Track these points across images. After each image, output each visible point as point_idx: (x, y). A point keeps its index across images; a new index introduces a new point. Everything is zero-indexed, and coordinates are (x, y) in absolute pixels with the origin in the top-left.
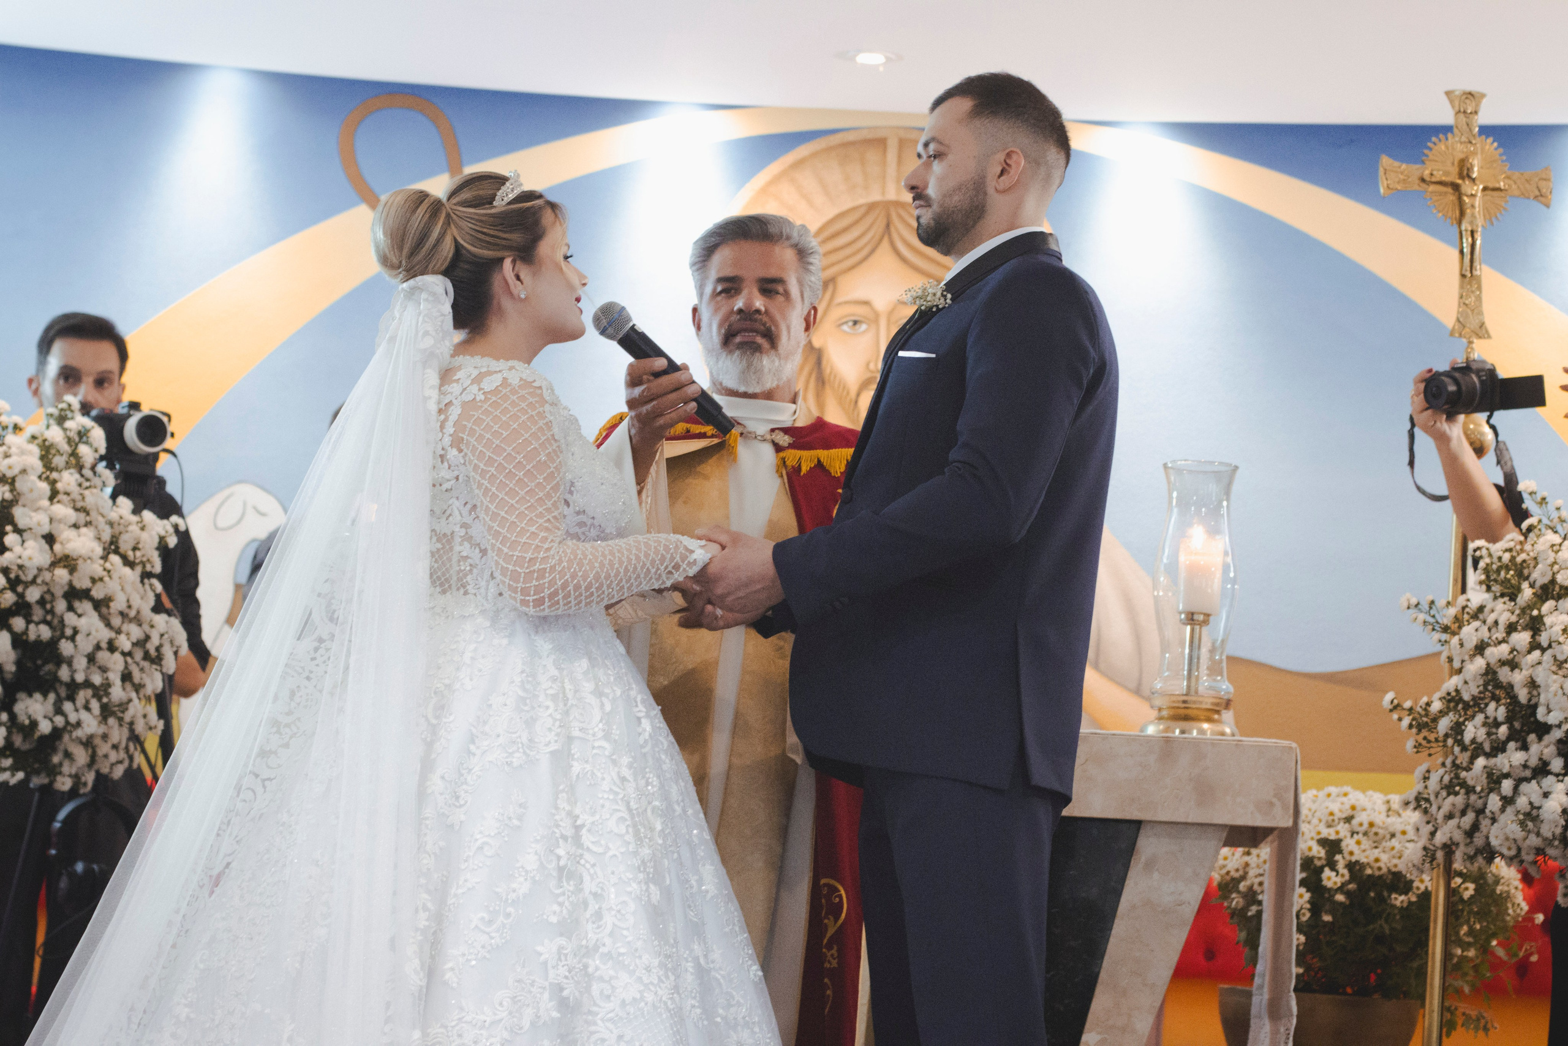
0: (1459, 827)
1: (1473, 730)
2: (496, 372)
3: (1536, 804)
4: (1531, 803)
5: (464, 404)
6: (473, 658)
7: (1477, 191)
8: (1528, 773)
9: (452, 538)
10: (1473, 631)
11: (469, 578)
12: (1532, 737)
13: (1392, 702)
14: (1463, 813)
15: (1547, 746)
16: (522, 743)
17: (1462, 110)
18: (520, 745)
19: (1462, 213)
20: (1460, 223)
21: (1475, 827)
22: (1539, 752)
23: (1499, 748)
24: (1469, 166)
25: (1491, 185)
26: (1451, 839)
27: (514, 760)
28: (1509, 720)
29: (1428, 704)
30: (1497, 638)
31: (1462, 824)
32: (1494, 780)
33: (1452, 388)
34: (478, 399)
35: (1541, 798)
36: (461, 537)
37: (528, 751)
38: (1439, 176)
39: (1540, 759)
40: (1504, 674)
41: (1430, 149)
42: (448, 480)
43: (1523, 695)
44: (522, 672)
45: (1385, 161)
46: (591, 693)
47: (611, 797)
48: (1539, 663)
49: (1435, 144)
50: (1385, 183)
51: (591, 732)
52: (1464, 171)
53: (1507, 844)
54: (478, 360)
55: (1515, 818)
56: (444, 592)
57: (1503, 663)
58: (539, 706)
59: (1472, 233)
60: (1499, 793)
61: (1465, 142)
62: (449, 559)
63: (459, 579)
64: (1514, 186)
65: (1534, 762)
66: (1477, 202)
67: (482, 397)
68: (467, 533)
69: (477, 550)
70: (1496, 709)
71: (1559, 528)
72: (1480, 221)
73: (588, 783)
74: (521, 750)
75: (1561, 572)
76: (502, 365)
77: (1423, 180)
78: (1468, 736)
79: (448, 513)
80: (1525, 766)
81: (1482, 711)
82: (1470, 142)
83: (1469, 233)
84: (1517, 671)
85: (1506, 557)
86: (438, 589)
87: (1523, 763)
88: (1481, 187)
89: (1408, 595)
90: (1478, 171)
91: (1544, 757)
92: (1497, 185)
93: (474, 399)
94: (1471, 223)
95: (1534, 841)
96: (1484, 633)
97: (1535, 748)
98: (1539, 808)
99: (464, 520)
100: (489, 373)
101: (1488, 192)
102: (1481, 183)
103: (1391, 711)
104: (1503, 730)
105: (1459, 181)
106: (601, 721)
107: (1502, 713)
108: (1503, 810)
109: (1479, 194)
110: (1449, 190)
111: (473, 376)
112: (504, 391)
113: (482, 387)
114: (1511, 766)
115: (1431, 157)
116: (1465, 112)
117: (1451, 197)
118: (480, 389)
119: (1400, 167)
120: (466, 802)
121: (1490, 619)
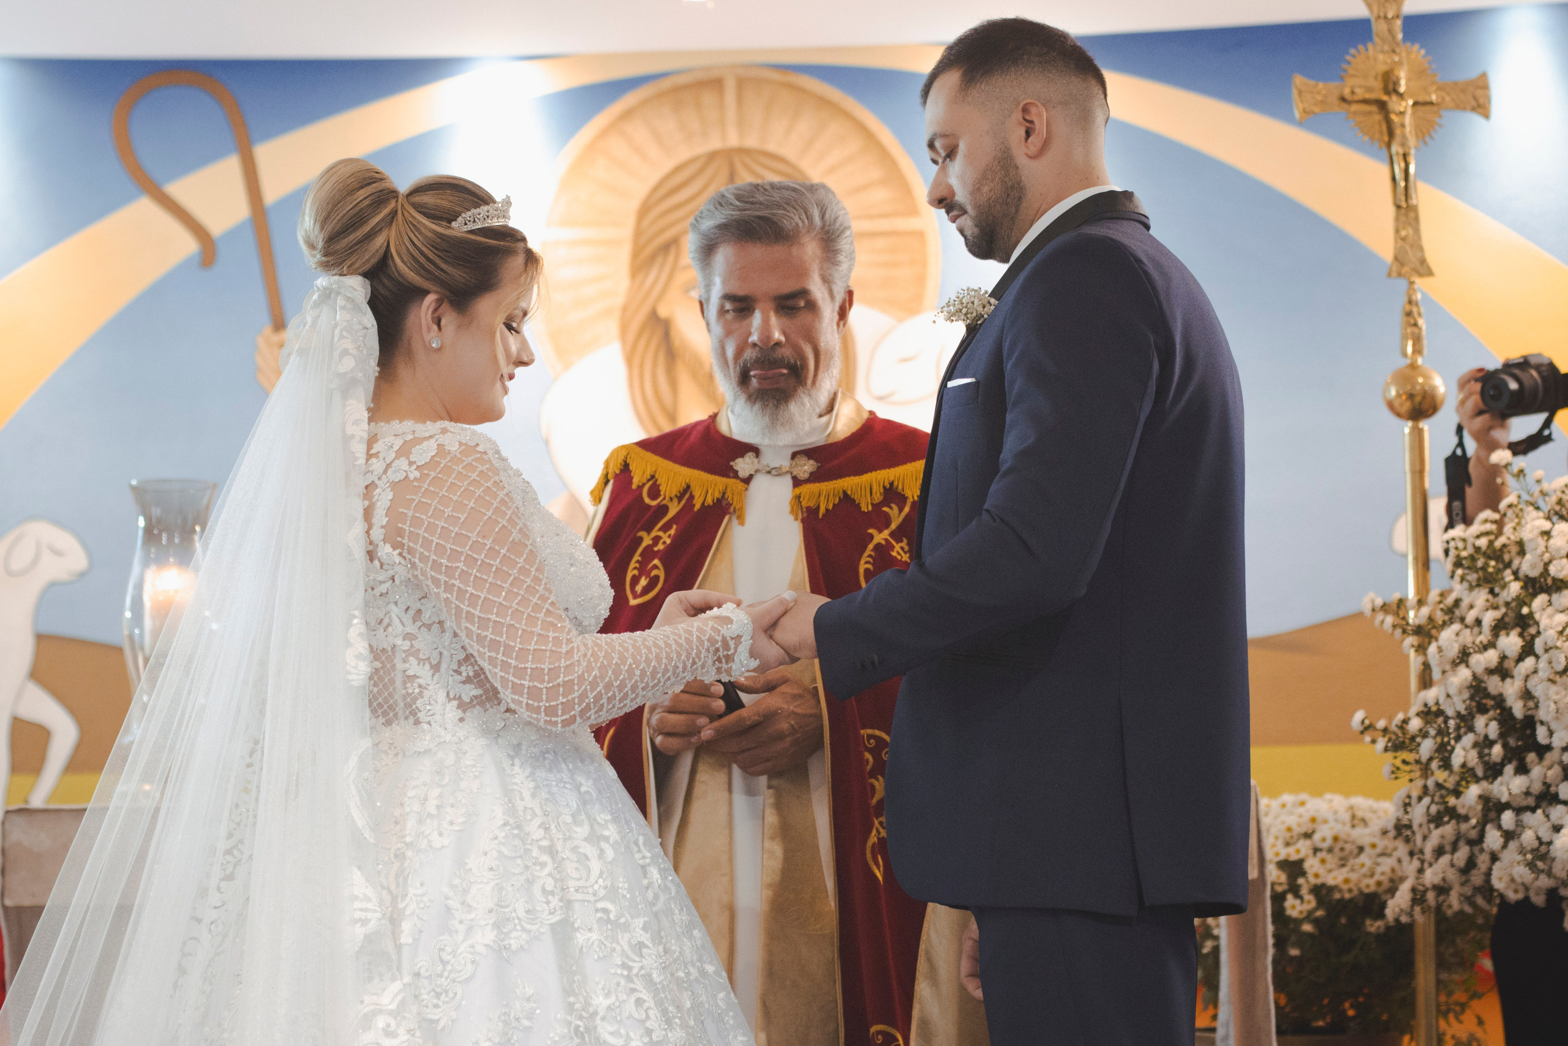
0: (1452, 865)
1: (1462, 753)
2: (426, 439)
3: (1545, 839)
4: (1538, 838)
5: (394, 485)
6: (438, 807)
7: (1406, 107)
8: (1531, 801)
9: (394, 653)
10: (1453, 637)
11: (419, 703)
12: (1531, 757)
13: (1363, 722)
14: (1455, 848)
15: (1550, 768)
16: (519, 918)
17: (1382, 14)
18: (516, 921)
19: (1391, 134)
20: (1389, 145)
21: (1471, 864)
22: (1542, 776)
23: (1494, 771)
24: (1394, 79)
25: (1421, 99)
26: (1444, 879)
27: (512, 942)
28: (1503, 735)
29: (1406, 721)
30: (1481, 642)
31: (1455, 861)
32: (1492, 808)
33: (1513, 385)
34: (411, 477)
35: (1550, 832)
36: (404, 651)
37: (528, 927)
38: (1361, 94)
39: (1545, 783)
40: (1494, 684)
41: (1349, 63)
42: (381, 582)
43: (1518, 710)
44: (505, 824)
45: (1299, 80)
46: (586, 840)
47: (625, 973)
48: (1535, 672)
49: (1354, 56)
50: (1301, 106)
51: (591, 890)
52: (1390, 85)
53: (1513, 886)
54: (396, 426)
55: (1520, 858)
56: (388, 723)
57: (1490, 672)
58: (534, 864)
59: (1405, 156)
60: (1499, 827)
61: (1387, 52)
62: (392, 681)
63: (408, 706)
64: (1447, 99)
65: (1537, 788)
66: (1408, 119)
67: (417, 474)
68: (412, 646)
69: (427, 666)
70: (1487, 725)
71: (1541, 503)
72: (1412, 142)
73: (596, 957)
74: (518, 928)
75: (1554, 562)
76: (431, 427)
77: (1343, 99)
78: (1457, 759)
79: (386, 621)
80: (1527, 793)
81: (1471, 729)
82: (1394, 51)
83: (1401, 157)
84: (1508, 680)
85: (1483, 542)
86: (382, 720)
87: (1524, 790)
88: (1411, 102)
89: (1371, 595)
90: (1407, 84)
91: (1548, 781)
92: (1427, 99)
93: (407, 477)
94: (1403, 145)
95: (1544, 882)
96: (1467, 637)
97: (1537, 771)
98: (1550, 843)
99: (408, 630)
100: (418, 441)
101: (1419, 108)
102: (1411, 96)
103: (1362, 732)
104: (1497, 750)
105: (1385, 98)
106: (600, 876)
107: (1493, 730)
108: (1505, 846)
109: (1409, 111)
110: (1374, 108)
111: (396, 448)
112: (443, 462)
113: (413, 460)
114: (1510, 794)
115: (1351, 71)
116: (1385, 17)
117: (1378, 117)
118: (411, 463)
119: (1316, 86)
120: (456, 994)
121: (1470, 617)
